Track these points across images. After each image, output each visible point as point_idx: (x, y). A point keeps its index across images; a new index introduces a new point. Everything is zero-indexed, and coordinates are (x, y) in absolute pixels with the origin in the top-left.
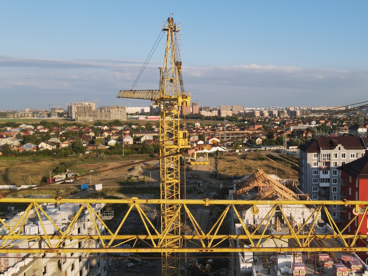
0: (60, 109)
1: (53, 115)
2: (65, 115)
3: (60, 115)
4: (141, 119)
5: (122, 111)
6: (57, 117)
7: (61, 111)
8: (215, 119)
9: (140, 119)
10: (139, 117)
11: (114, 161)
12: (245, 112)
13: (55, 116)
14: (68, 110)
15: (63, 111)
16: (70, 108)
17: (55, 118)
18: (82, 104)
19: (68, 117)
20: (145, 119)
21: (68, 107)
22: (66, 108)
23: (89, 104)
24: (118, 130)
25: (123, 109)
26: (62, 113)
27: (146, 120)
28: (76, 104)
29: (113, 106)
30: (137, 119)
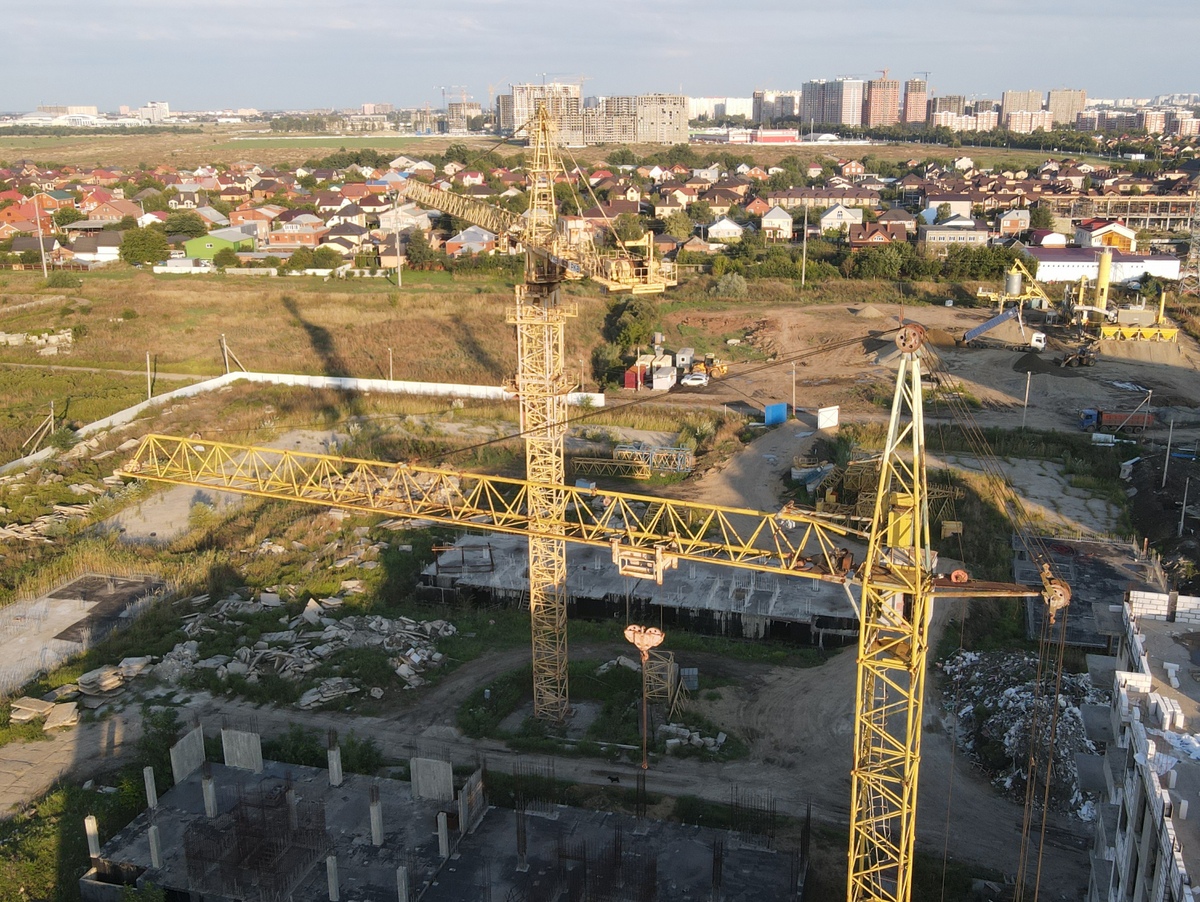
0: (471, 106)
1: (454, 126)
2: (487, 126)
3: (474, 125)
4: (736, 139)
5: (674, 113)
6: (465, 130)
7: (474, 113)
8: (999, 142)
9: (731, 139)
10: (727, 135)
11: (785, 305)
12: (1102, 116)
13: (459, 127)
14: (498, 107)
15: (479, 113)
16: (505, 102)
17: (459, 134)
18: (542, 89)
19: (498, 132)
20: (749, 139)
21: (498, 98)
22: (490, 104)
23: (566, 90)
24: (706, 181)
25: (678, 106)
26: (477, 119)
27: (754, 143)
28: (527, 88)
29: (646, 96)
30: (721, 141)
